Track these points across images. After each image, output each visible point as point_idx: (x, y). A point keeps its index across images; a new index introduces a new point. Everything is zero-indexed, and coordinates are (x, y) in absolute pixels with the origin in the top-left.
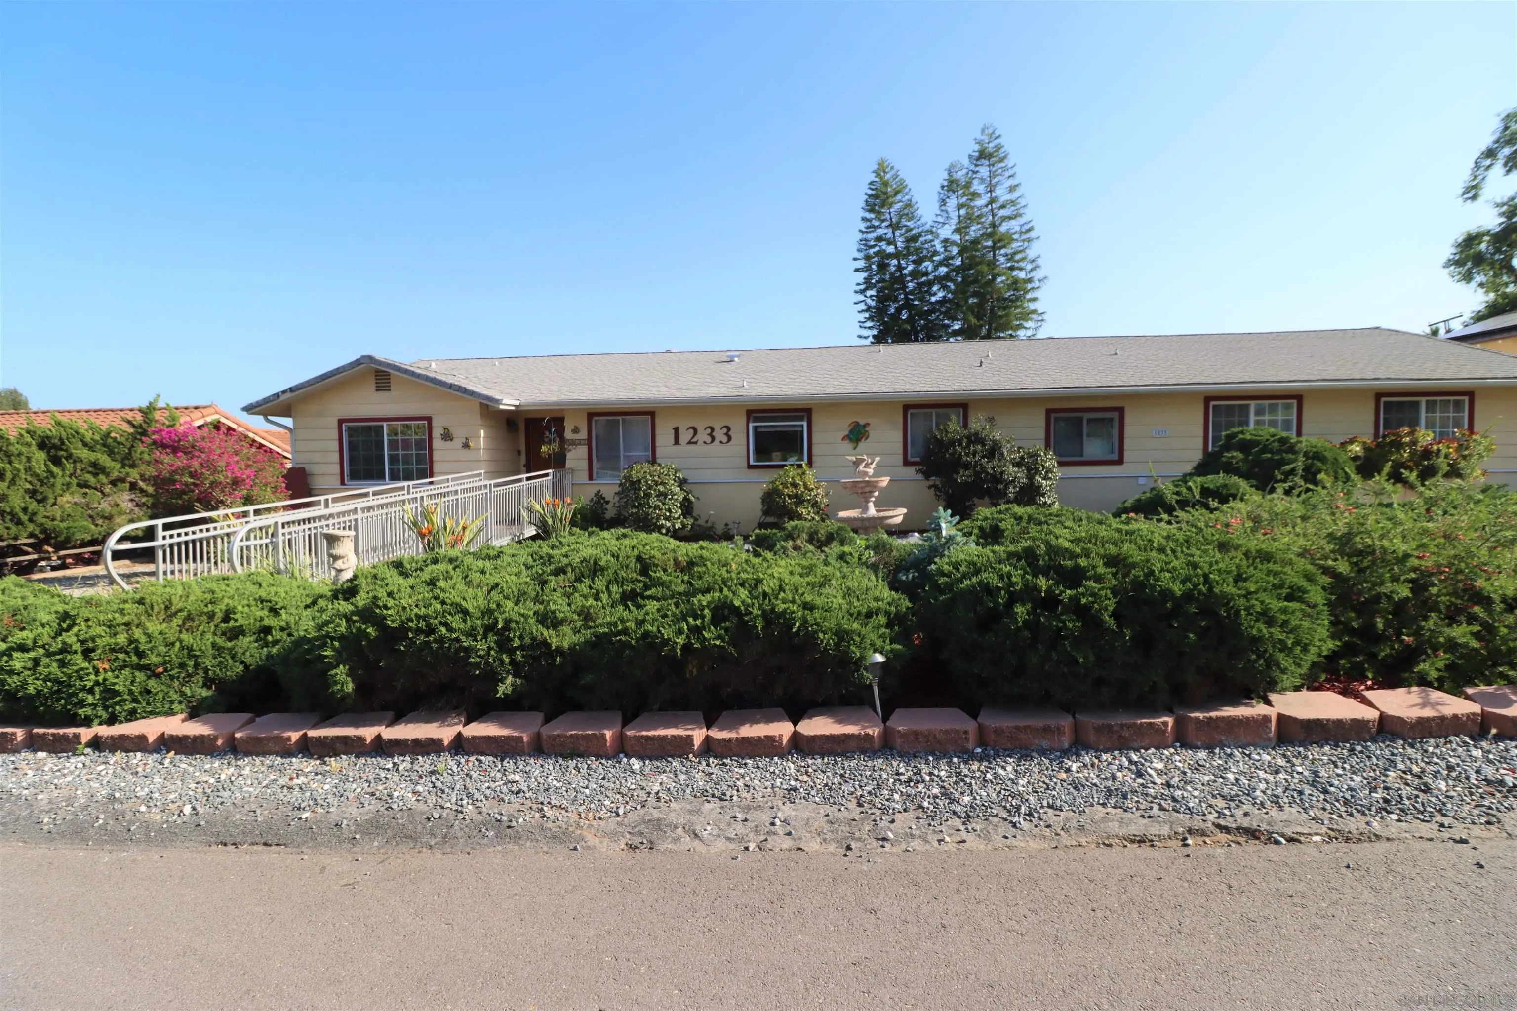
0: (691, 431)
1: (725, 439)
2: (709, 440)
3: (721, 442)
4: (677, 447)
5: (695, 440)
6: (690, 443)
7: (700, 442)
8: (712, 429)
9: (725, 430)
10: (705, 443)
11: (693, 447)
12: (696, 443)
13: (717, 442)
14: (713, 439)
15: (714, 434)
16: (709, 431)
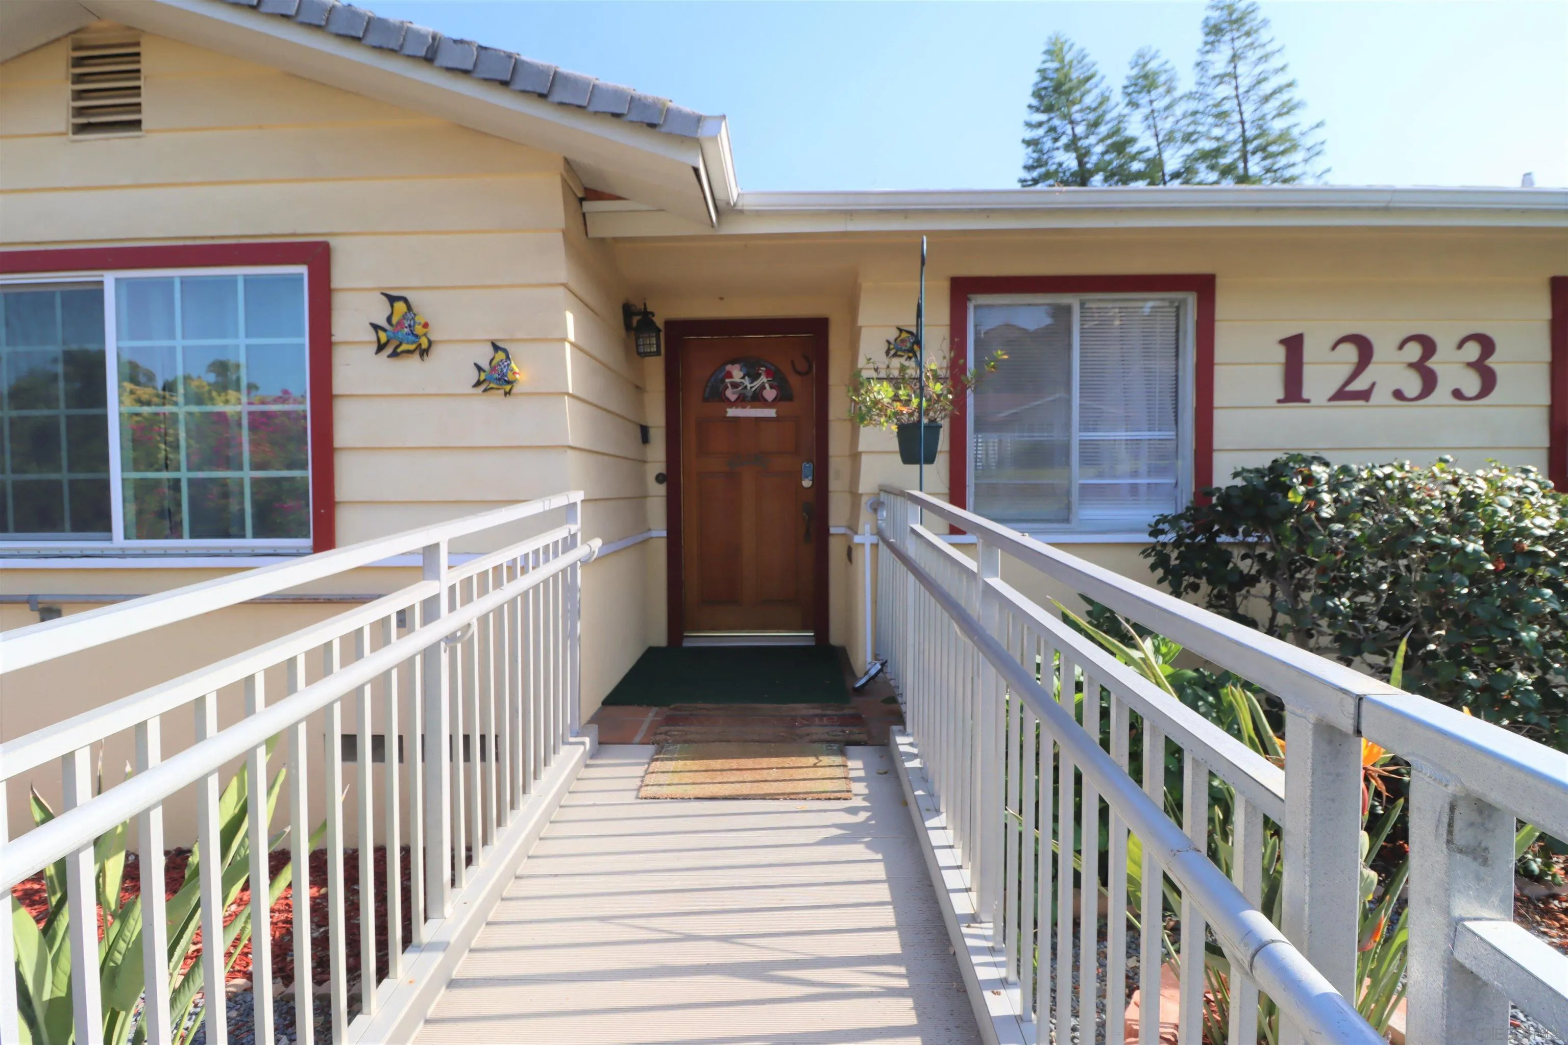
0: (1350, 353)
1: (1471, 384)
2: (1412, 384)
3: (1457, 394)
4: (1293, 411)
5: (1359, 385)
6: (1341, 395)
7: (1381, 395)
8: (1428, 346)
9: (1473, 351)
10: (1398, 395)
11: (1350, 411)
12: (1364, 395)
13: (1442, 393)
14: (1429, 382)
15: (1432, 364)
16: (1414, 352)
